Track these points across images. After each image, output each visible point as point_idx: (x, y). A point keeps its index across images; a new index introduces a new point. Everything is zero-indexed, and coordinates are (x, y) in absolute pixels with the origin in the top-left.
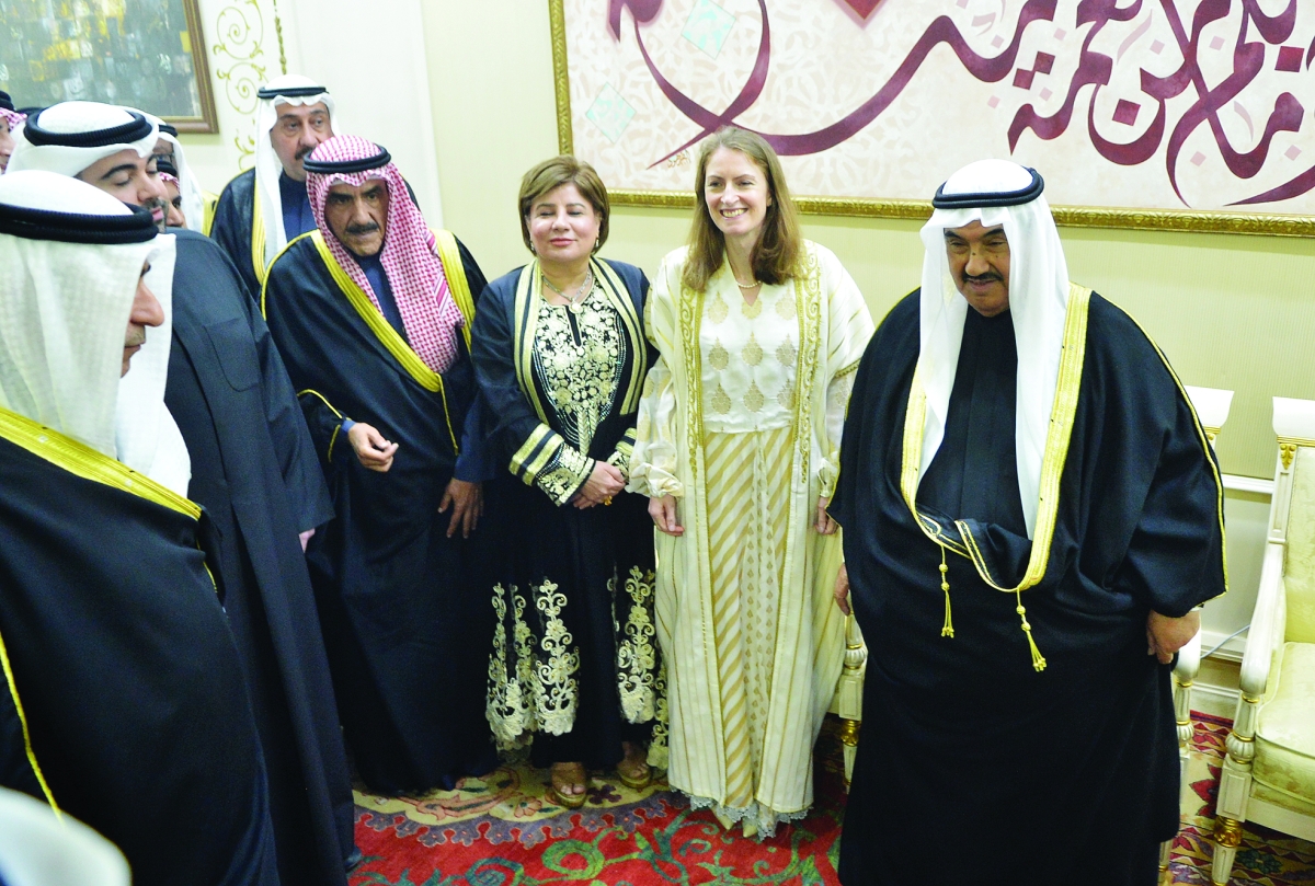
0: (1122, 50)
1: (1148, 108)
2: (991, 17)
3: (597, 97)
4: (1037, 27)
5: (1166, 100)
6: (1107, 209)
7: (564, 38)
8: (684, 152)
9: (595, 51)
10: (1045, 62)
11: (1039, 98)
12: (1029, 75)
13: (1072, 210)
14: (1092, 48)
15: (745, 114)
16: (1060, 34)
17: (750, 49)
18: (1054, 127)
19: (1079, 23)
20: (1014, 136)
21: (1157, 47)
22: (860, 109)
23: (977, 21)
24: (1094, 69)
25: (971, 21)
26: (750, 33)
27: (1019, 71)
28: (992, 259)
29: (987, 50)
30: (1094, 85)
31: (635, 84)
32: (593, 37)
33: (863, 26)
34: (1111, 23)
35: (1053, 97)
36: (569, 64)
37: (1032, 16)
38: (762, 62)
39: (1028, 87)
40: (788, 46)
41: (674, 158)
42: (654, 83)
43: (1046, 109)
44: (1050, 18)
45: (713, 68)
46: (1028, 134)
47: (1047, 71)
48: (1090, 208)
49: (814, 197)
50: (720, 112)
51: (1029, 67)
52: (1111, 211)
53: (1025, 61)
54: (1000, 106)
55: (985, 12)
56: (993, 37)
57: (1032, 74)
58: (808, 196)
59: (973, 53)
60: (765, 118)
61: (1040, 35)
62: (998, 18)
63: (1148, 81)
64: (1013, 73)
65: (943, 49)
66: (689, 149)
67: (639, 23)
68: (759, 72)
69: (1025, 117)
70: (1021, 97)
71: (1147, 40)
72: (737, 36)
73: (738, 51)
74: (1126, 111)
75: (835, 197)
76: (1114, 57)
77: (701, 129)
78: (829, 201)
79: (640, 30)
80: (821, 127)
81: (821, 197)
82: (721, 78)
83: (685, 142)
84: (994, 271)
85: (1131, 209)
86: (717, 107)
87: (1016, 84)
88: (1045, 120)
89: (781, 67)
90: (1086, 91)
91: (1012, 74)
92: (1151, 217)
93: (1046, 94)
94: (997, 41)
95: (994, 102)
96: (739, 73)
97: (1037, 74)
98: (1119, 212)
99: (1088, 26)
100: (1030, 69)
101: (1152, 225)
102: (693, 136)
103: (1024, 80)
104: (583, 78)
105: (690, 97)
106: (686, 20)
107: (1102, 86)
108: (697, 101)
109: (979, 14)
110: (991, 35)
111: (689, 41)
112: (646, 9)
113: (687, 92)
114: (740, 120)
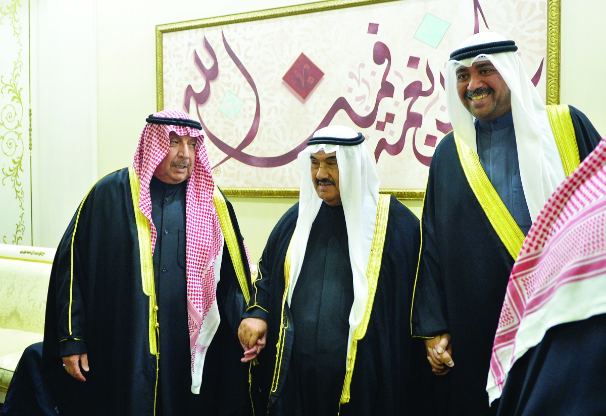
0: (426, 111)
2: (364, 97)
4: (386, 101)
8: (218, 167)
10: (390, 118)
11: (389, 135)
13: (408, 191)
14: (412, 110)
15: (248, 147)
16: (397, 104)
17: (251, 115)
18: (397, 149)
19: (406, 98)
20: (377, 154)
21: (443, 108)
22: (303, 143)
23: (357, 99)
24: (414, 120)
25: (354, 98)
26: (250, 108)
27: (378, 122)
28: (330, 172)
29: (363, 113)
30: (414, 128)
33: (304, 103)
34: (420, 97)
35: (395, 135)
37: (383, 96)
38: (256, 122)
39: (383, 130)
40: (269, 113)
43: (392, 141)
44: (392, 96)
45: (233, 125)
46: (384, 153)
47: (392, 122)
49: (281, 188)
50: (235, 147)
51: (383, 120)
53: (381, 117)
54: (370, 139)
55: (361, 95)
56: (365, 106)
57: (384, 124)
58: (278, 188)
59: (356, 114)
60: (258, 149)
61: (387, 105)
62: (367, 97)
63: (440, 125)
64: (375, 123)
65: (342, 112)
66: (220, 166)
67: (198, 105)
68: (255, 126)
69: (382, 145)
70: (380, 135)
71: (438, 105)
72: (244, 110)
73: (245, 117)
74: (430, 140)
75: (291, 188)
76: (423, 114)
77: (226, 156)
78: (288, 190)
79: (199, 108)
80: (284, 153)
82: (237, 130)
83: (218, 162)
84: (331, 179)
86: (234, 144)
87: (377, 128)
88: (392, 146)
89: (265, 124)
90: (411, 131)
91: (375, 124)
93: (392, 133)
94: (367, 108)
96: (245, 127)
97: (387, 123)
99: (409, 100)
100: (384, 121)
102: (223, 159)
103: (381, 126)
105: (221, 140)
106: (221, 102)
107: (418, 128)
108: (225, 141)
109: (358, 96)
110: (364, 105)
111: (222, 112)
112: (202, 98)
113: (220, 138)
114: (244, 151)
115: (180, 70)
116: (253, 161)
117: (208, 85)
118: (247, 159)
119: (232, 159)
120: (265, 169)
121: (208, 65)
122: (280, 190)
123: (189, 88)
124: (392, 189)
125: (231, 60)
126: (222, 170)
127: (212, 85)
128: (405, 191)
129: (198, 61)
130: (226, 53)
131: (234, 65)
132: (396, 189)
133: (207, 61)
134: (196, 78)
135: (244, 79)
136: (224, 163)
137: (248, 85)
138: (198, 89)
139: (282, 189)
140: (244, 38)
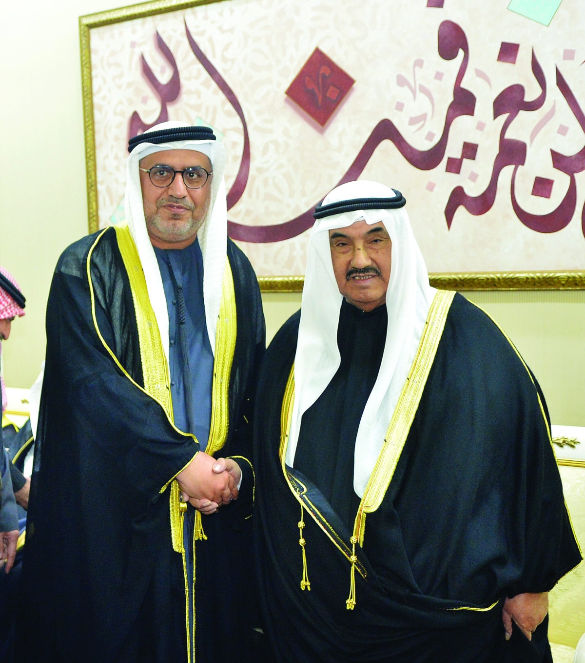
0: (533, 136)
1: (561, 183)
2: (423, 117)
3: (119, 204)
4: (462, 122)
5: (576, 175)
6: (535, 272)
7: (95, 160)
9: (117, 168)
10: (470, 150)
11: (469, 181)
12: (458, 162)
13: (505, 275)
14: (508, 136)
16: (481, 126)
17: (235, 158)
18: (483, 204)
19: (496, 115)
20: (449, 214)
21: (563, 130)
23: (413, 121)
24: (512, 153)
25: (407, 120)
26: (234, 144)
27: (450, 160)
28: (374, 256)
29: (422, 143)
30: (512, 167)
32: (116, 157)
33: (322, 132)
34: (522, 114)
35: (479, 180)
36: (99, 179)
37: (456, 113)
38: (245, 167)
39: (458, 172)
40: (265, 152)
43: (474, 190)
44: (471, 112)
46: (461, 212)
47: (473, 157)
48: (520, 273)
49: (289, 277)
51: (458, 155)
52: (538, 275)
53: (454, 150)
54: (436, 189)
55: (418, 113)
56: (426, 133)
57: (460, 162)
58: (284, 277)
59: (411, 147)
60: (248, 213)
61: (464, 129)
62: (429, 117)
63: (558, 160)
64: (444, 161)
65: (387, 145)
68: (243, 175)
69: (458, 197)
70: (453, 181)
71: (553, 125)
74: (542, 187)
76: (528, 142)
80: (292, 217)
81: (294, 277)
84: (375, 266)
85: (556, 272)
87: (449, 169)
88: (475, 199)
89: (260, 170)
90: (507, 172)
91: (444, 163)
92: (574, 278)
93: (473, 177)
94: (430, 136)
95: (431, 187)
97: (465, 161)
98: (545, 275)
99: (503, 118)
101: (576, 285)
103: (454, 166)
104: (108, 190)
107: (520, 167)
109: (414, 115)
110: (425, 132)
115: (120, 87)
116: (242, 233)
117: (164, 111)
120: (261, 245)
121: (164, 77)
122: (286, 279)
123: (135, 118)
124: (477, 273)
125: (200, 66)
127: (171, 108)
128: (498, 275)
129: (147, 72)
130: (192, 56)
131: (205, 74)
132: (484, 273)
133: (163, 71)
134: (145, 100)
135: (222, 96)
137: (229, 106)
138: (150, 117)
139: (291, 279)
140: (220, 28)
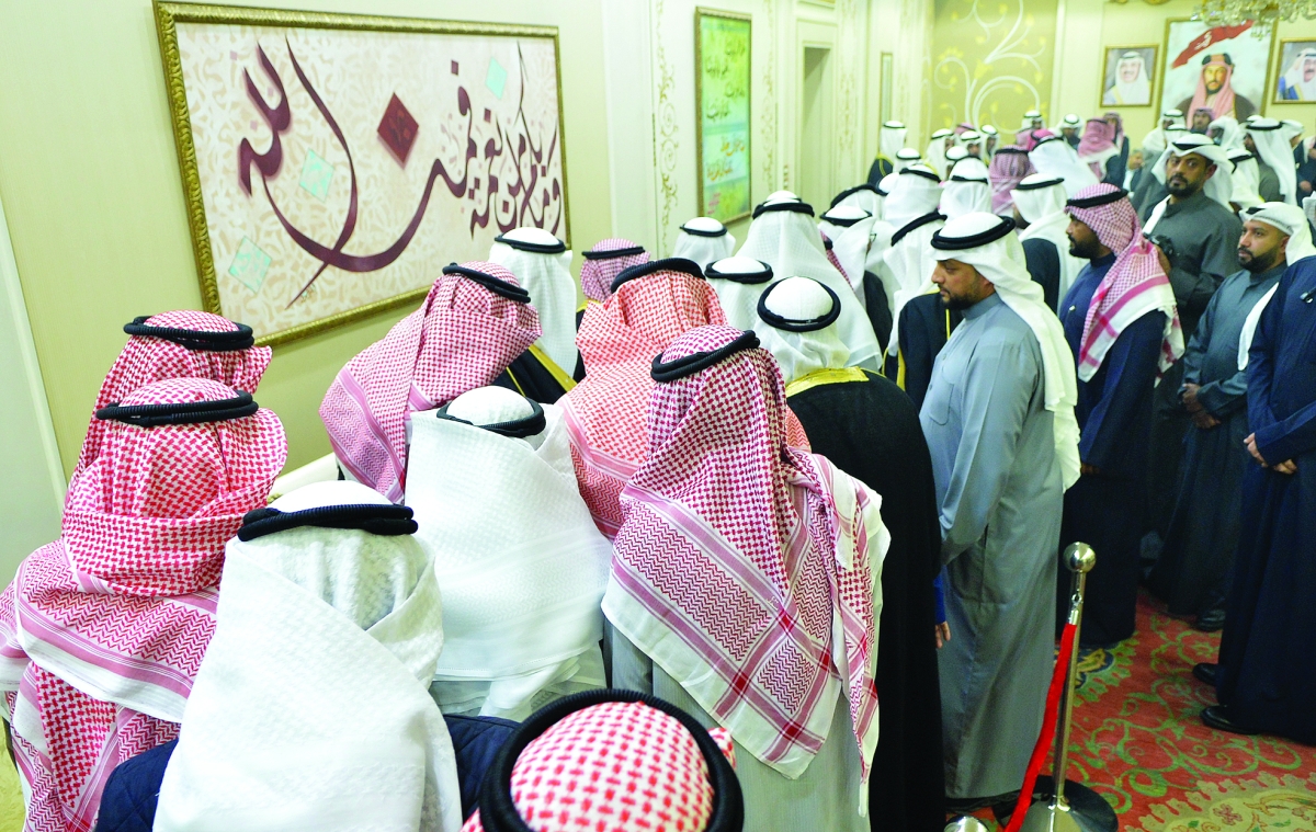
0: (500, 173)
1: (512, 203)
2: (455, 157)
3: (237, 252)
4: (472, 163)
5: (516, 198)
8: (311, 286)
9: (231, 208)
10: (477, 183)
11: (478, 205)
14: (491, 172)
15: (349, 244)
16: (480, 166)
17: (346, 192)
18: (485, 220)
19: (486, 159)
20: (472, 229)
22: (408, 226)
23: (450, 161)
24: (493, 184)
26: (344, 178)
27: (469, 190)
29: (457, 178)
30: (494, 194)
31: (268, 234)
32: (228, 194)
33: (403, 168)
34: (495, 157)
35: (482, 204)
36: (209, 221)
37: (470, 156)
38: (354, 202)
39: (474, 199)
40: (367, 186)
41: (305, 294)
42: (283, 230)
43: (481, 211)
44: (476, 156)
45: (323, 210)
46: (477, 227)
47: (479, 188)
50: (332, 246)
53: (470, 183)
54: (465, 212)
56: (457, 170)
57: (474, 191)
59: (451, 181)
60: (361, 244)
61: (473, 168)
62: (458, 159)
63: (510, 188)
65: (440, 180)
66: (315, 282)
67: (266, 177)
68: (353, 209)
69: (475, 217)
70: (472, 205)
72: (336, 182)
73: (338, 194)
74: (505, 206)
76: (498, 178)
77: (321, 263)
79: (268, 184)
80: (391, 244)
82: (330, 219)
83: (311, 277)
86: (329, 241)
87: (469, 197)
88: (482, 217)
89: (365, 203)
90: (492, 197)
91: (467, 192)
93: (480, 201)
94: (459, 172)
96: (341, 212)
99: (489, 160)
100: (473, 187)
102: (316, 270)
103: (472, 194)
104: (223, 236)
105: (310, 238)
106: (301, 171)
107: (497, 194)
108: (316, 240)
109: (451, 157)
111: (305, 190)
112: (270, 164)
113: (308, 234)
114: (345, 250)
115: (223, 106)
116: (357, 264)
117: (276, 141)
118: (349, 264)
119: (330, 267)
120: (373, 273)
121: (273, 102)
123: (245, 145)
125: (306, 94)
126: (318, 290)
127: (283, 139)
129: (253, 91)
130: (298, 82)
131: (312, 104)
133: (270, 94)
134: (254, 126)
135: (329, 129)
136: (319, 277)
137: (336, 140)
138: (262, 147)
140: (321, 57)
